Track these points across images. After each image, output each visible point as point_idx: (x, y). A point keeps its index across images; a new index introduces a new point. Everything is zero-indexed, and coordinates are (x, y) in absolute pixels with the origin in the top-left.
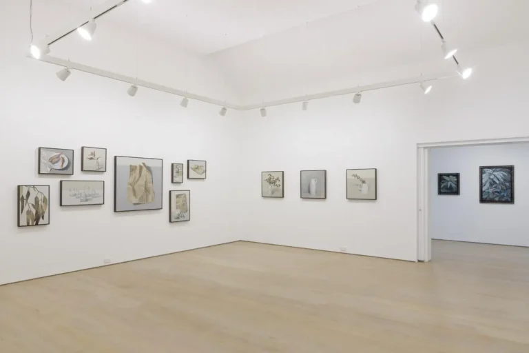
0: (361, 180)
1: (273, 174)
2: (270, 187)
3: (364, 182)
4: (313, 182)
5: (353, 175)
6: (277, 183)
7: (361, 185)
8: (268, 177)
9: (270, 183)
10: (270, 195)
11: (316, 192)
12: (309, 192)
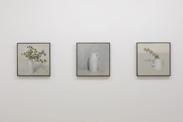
0: (154, 55)
1: (34, 46)
2: (30, 62)
3: (157, 57)
4: (94, 58)
5: (145, 49)
6: (42, 57)
7: (153, 61)
8: (27, 50)
9: (31, 58)
10: (31, 73)
11: (98, 69)
12: (89, 69)
